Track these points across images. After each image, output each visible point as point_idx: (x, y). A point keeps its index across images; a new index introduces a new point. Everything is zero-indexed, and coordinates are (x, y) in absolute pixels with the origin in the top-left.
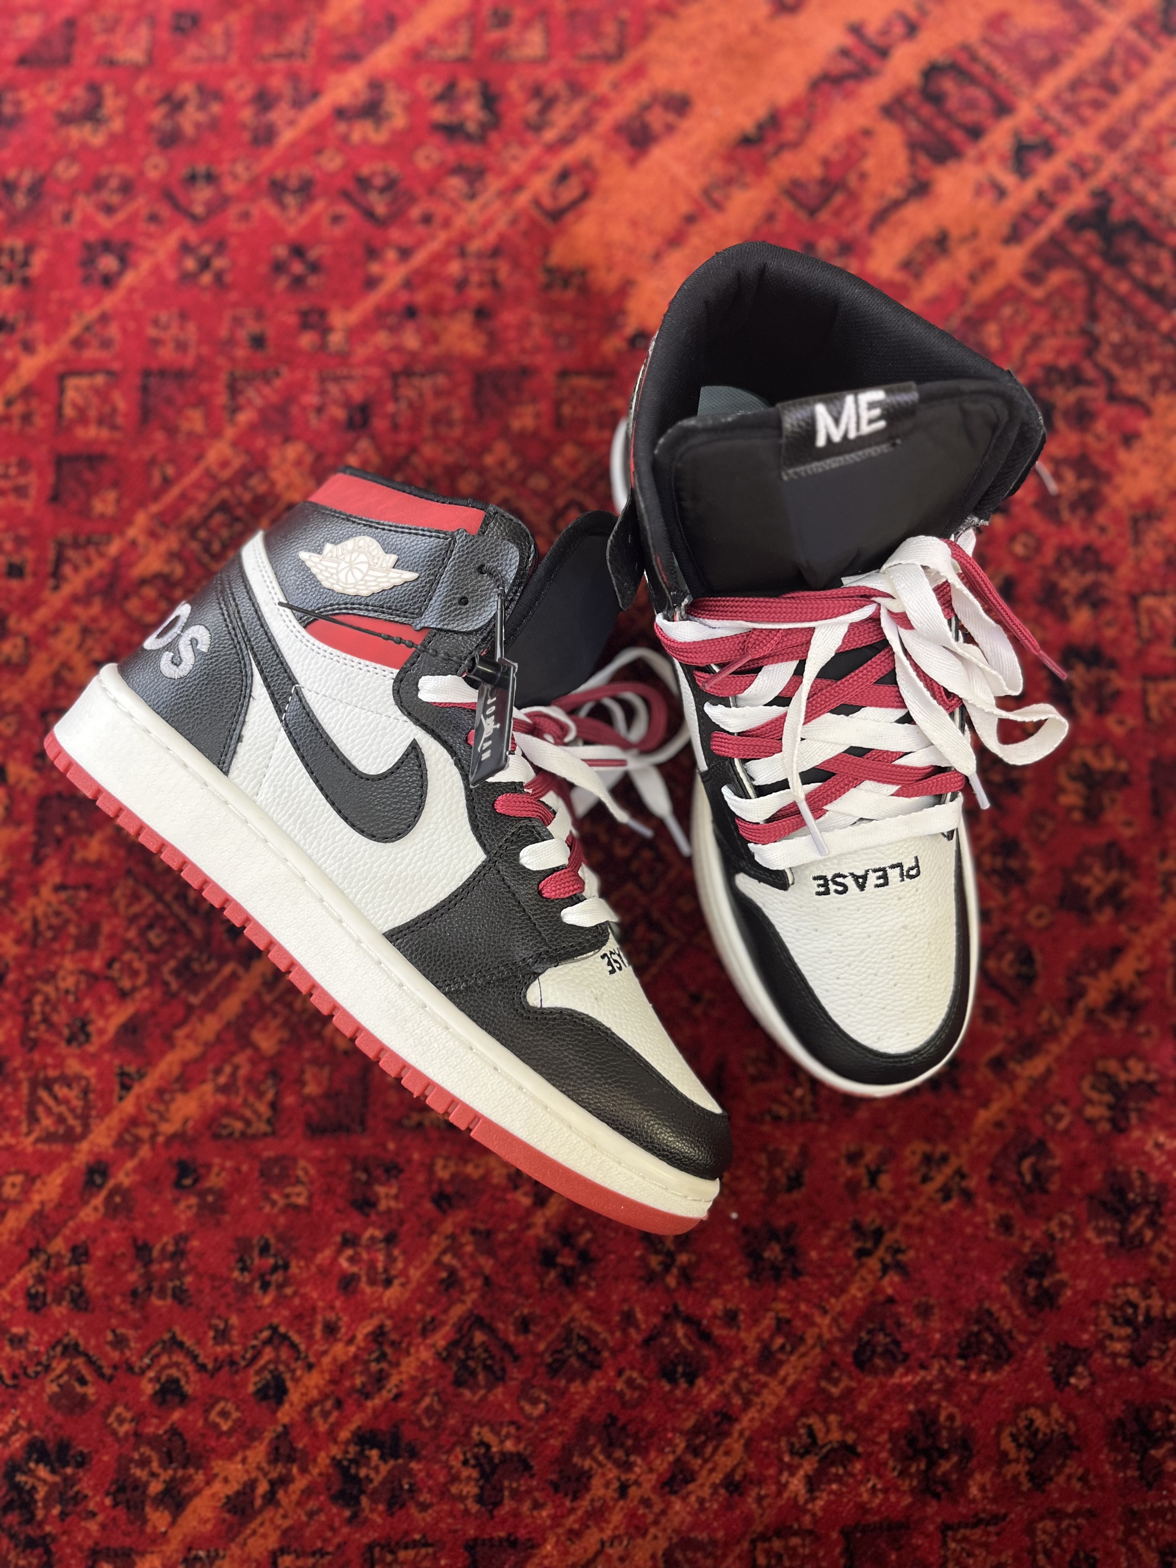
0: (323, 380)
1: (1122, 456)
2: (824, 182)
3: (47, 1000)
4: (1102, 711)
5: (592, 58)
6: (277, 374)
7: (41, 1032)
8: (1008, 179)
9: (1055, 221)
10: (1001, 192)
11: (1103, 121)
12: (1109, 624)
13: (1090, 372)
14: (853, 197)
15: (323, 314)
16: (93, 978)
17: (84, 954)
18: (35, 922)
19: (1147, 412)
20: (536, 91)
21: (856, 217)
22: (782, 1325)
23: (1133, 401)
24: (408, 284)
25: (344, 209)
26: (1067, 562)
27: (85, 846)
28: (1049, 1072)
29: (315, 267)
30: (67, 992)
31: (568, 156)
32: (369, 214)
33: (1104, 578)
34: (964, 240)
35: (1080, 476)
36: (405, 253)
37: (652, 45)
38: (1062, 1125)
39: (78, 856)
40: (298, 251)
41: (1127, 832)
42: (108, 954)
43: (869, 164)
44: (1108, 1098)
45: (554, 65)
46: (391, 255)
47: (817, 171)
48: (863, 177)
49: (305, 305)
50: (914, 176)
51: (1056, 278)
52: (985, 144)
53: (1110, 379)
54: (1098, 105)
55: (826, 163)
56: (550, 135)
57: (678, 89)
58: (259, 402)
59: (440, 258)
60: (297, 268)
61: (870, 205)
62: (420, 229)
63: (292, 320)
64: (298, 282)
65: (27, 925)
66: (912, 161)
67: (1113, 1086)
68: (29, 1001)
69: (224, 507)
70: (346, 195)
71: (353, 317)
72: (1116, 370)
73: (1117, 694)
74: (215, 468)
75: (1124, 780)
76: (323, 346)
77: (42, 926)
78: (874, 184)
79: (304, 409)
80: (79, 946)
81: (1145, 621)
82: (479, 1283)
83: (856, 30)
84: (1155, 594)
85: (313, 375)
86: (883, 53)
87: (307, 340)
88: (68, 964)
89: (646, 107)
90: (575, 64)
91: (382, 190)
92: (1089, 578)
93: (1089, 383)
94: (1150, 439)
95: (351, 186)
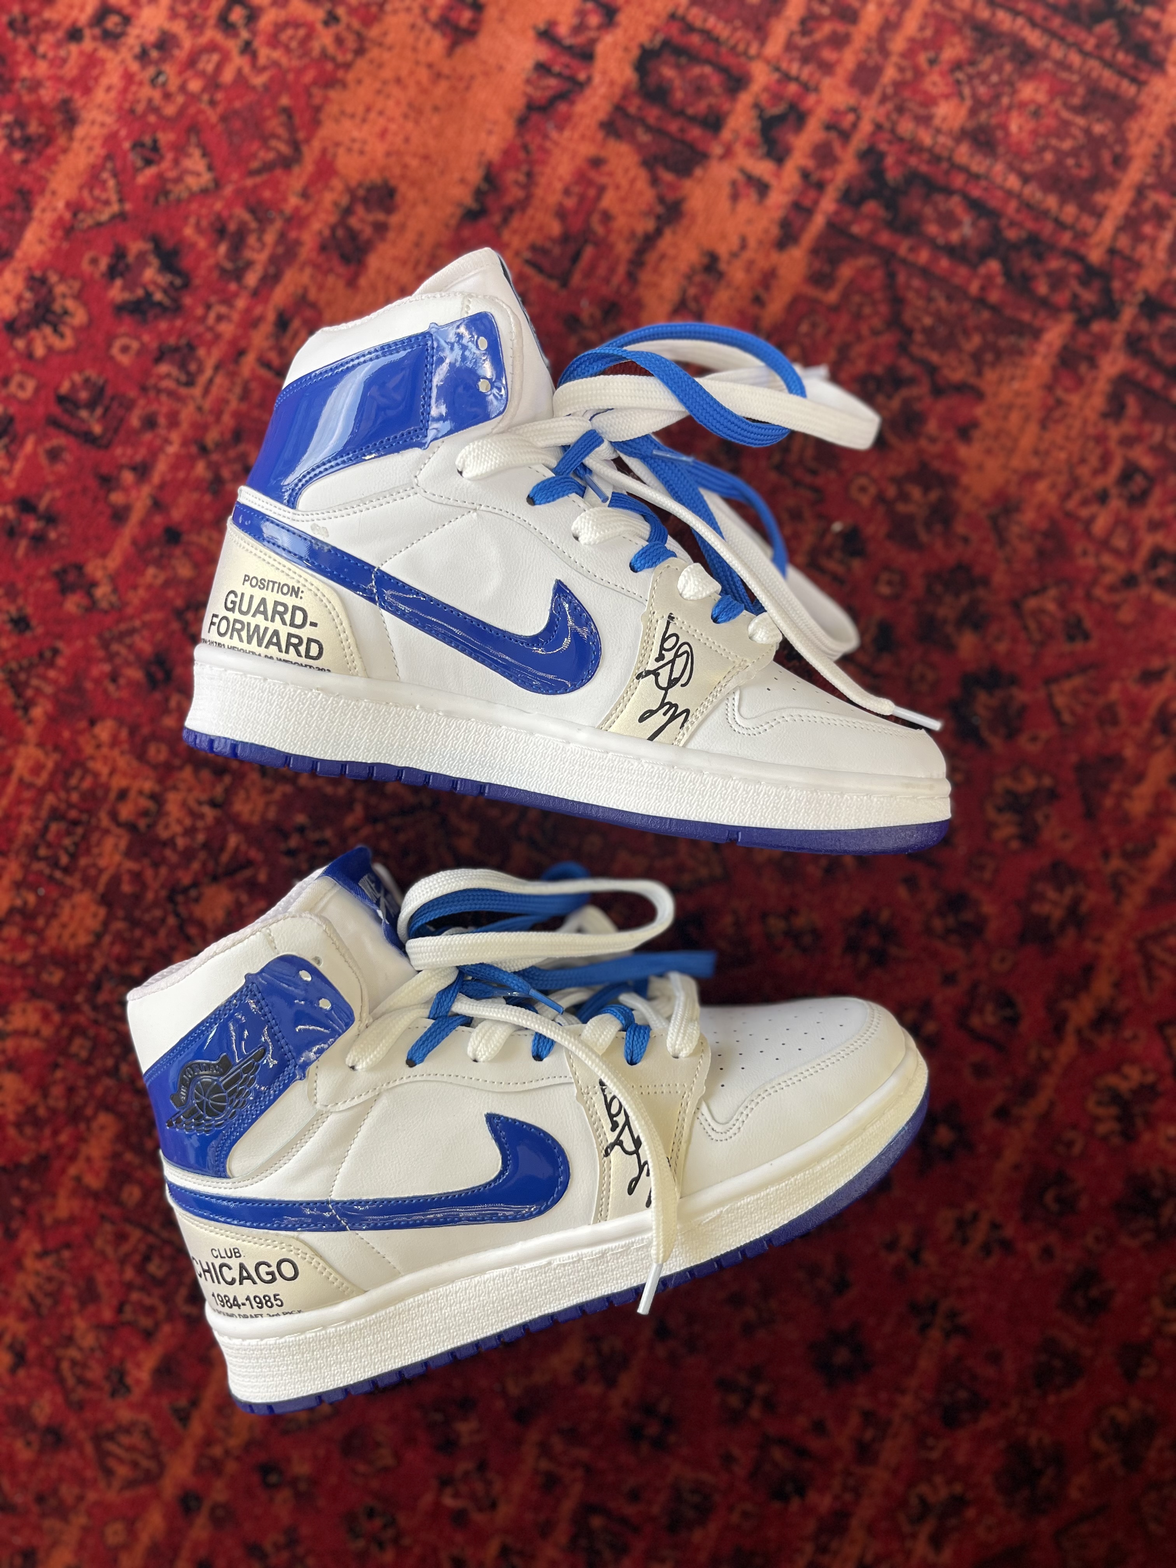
0: (106, 645)
1: (963, 452)
2: (565, 238)
3: (74, 1363)
4: (1012, 735)
5: (268, 167)
6: (56, 652)
7: (80, 1393)
8: (763, 168)
9: (828, 204)
10: (762, 188)
11: (849, 59)
12: (998, 639)
13: (908, 369)
14: (603, 246)
15: (79, 568)
16: (111, 1329)
17: (91, 1308)
18: (31, 1298)
19: (979, 395)
20: (220, 231)
21: (612, 270)
22: (868, 1417)
23: (961, 388)
24: (157, 505)
25: (59, 440)
26: (939, 588)
27: (52, 1207)
28: (1052, 1104)
29: (50, 519)
30: (92, 1350)
31: (280, 295)
32: (88, 438)
33: (981, 592)
34: (734, 255)
35: (927, 489)
36: (142, 471)
37: (328, 130)
38: (1077, 1149)
39: (48, 1220)
40: (26, 506)
41: (1067, 846)
42: (115, 1302)
43: (608, 201)
44: (1113, 1111)
45: (228, 190)
46: (128, 477)
47: (555, 228)
48: (607, 217)
49: (56, 567)
50: (661, 199)
51: (846, 272)
52: (726, 134)
53: (932, 370)
54: (839, 41)
55: (561, 214)
56: (252, 279)
57: (374, 176)
58: (49, 689)
59: (181, 462)
60: (33, 525)
61: (623, 249)
62: (148, 436)
63: (49, 586)
64: (38, 539)
65: (25, 1303)
66: (655, 181)
67: (1115, 1097)
68: (57, 1369)
69: (56, 815)
70: (55, 423)
71: (114, 561)
72: (934, 357)
73: (1024, 709)
74: (28, 778)
75: (1052, 795)
76: (92, 606)
77: (40, 1297)
78: (621, 222)
79: (97, 681)
80: (83, 1304)
81: (1032, 625)
82: (579, 1473)
83: (547, 35)
84: (1036, 593)
85: (93, 640)
86: (586, 55)
87: (72, 604)
88: (80, 1324)
89: (348, 211)
90: (249, 182)
91: (91, 405)
92: (964, 599)
93: (911, 381)
94: (989, 425)
95: (56, 410)
